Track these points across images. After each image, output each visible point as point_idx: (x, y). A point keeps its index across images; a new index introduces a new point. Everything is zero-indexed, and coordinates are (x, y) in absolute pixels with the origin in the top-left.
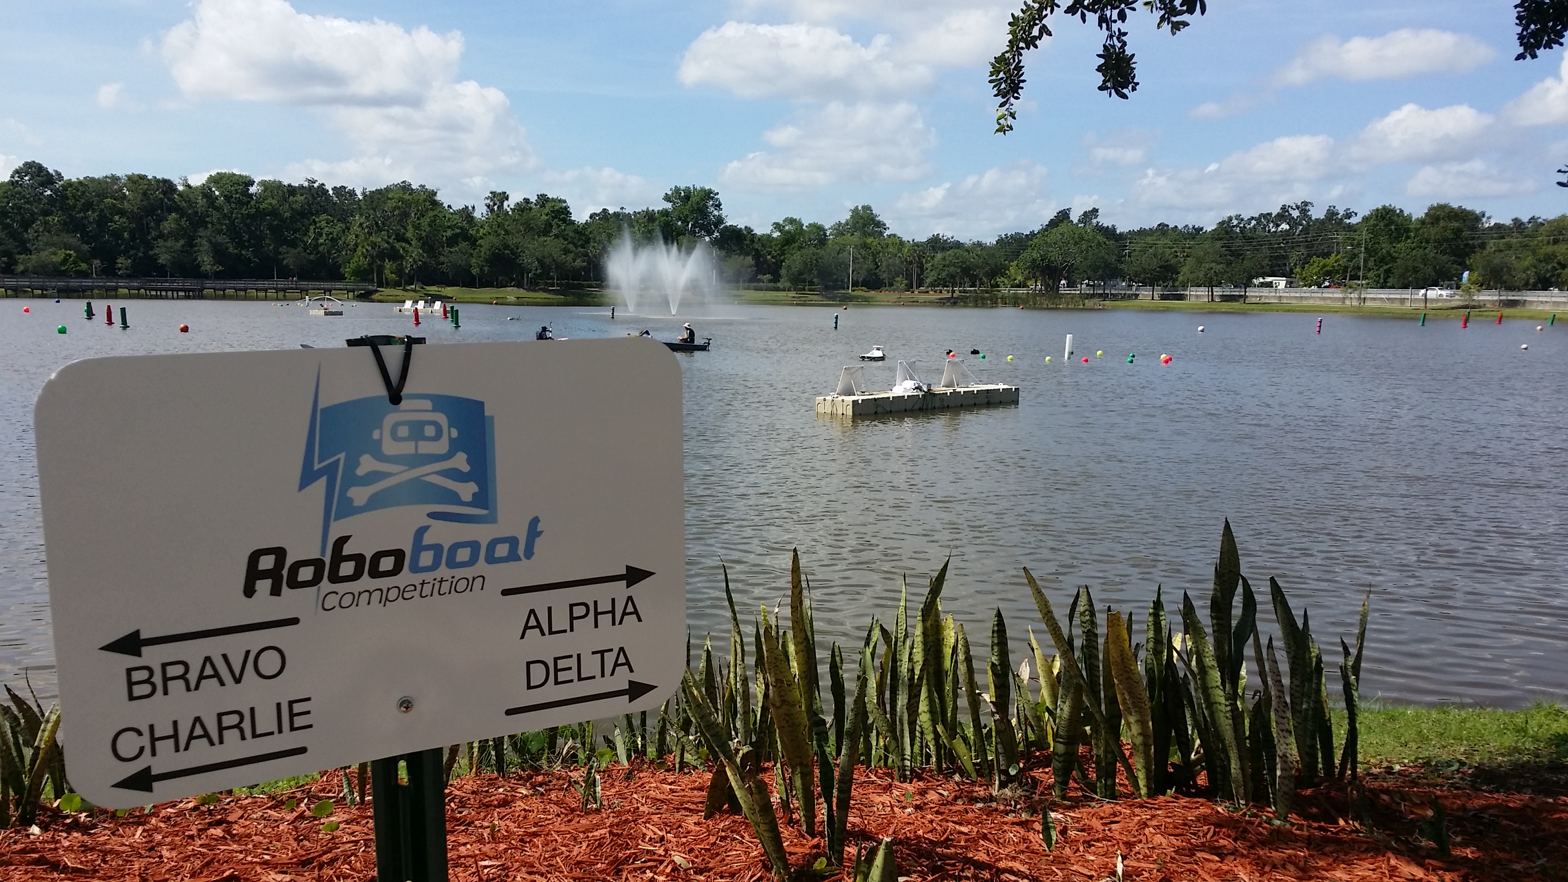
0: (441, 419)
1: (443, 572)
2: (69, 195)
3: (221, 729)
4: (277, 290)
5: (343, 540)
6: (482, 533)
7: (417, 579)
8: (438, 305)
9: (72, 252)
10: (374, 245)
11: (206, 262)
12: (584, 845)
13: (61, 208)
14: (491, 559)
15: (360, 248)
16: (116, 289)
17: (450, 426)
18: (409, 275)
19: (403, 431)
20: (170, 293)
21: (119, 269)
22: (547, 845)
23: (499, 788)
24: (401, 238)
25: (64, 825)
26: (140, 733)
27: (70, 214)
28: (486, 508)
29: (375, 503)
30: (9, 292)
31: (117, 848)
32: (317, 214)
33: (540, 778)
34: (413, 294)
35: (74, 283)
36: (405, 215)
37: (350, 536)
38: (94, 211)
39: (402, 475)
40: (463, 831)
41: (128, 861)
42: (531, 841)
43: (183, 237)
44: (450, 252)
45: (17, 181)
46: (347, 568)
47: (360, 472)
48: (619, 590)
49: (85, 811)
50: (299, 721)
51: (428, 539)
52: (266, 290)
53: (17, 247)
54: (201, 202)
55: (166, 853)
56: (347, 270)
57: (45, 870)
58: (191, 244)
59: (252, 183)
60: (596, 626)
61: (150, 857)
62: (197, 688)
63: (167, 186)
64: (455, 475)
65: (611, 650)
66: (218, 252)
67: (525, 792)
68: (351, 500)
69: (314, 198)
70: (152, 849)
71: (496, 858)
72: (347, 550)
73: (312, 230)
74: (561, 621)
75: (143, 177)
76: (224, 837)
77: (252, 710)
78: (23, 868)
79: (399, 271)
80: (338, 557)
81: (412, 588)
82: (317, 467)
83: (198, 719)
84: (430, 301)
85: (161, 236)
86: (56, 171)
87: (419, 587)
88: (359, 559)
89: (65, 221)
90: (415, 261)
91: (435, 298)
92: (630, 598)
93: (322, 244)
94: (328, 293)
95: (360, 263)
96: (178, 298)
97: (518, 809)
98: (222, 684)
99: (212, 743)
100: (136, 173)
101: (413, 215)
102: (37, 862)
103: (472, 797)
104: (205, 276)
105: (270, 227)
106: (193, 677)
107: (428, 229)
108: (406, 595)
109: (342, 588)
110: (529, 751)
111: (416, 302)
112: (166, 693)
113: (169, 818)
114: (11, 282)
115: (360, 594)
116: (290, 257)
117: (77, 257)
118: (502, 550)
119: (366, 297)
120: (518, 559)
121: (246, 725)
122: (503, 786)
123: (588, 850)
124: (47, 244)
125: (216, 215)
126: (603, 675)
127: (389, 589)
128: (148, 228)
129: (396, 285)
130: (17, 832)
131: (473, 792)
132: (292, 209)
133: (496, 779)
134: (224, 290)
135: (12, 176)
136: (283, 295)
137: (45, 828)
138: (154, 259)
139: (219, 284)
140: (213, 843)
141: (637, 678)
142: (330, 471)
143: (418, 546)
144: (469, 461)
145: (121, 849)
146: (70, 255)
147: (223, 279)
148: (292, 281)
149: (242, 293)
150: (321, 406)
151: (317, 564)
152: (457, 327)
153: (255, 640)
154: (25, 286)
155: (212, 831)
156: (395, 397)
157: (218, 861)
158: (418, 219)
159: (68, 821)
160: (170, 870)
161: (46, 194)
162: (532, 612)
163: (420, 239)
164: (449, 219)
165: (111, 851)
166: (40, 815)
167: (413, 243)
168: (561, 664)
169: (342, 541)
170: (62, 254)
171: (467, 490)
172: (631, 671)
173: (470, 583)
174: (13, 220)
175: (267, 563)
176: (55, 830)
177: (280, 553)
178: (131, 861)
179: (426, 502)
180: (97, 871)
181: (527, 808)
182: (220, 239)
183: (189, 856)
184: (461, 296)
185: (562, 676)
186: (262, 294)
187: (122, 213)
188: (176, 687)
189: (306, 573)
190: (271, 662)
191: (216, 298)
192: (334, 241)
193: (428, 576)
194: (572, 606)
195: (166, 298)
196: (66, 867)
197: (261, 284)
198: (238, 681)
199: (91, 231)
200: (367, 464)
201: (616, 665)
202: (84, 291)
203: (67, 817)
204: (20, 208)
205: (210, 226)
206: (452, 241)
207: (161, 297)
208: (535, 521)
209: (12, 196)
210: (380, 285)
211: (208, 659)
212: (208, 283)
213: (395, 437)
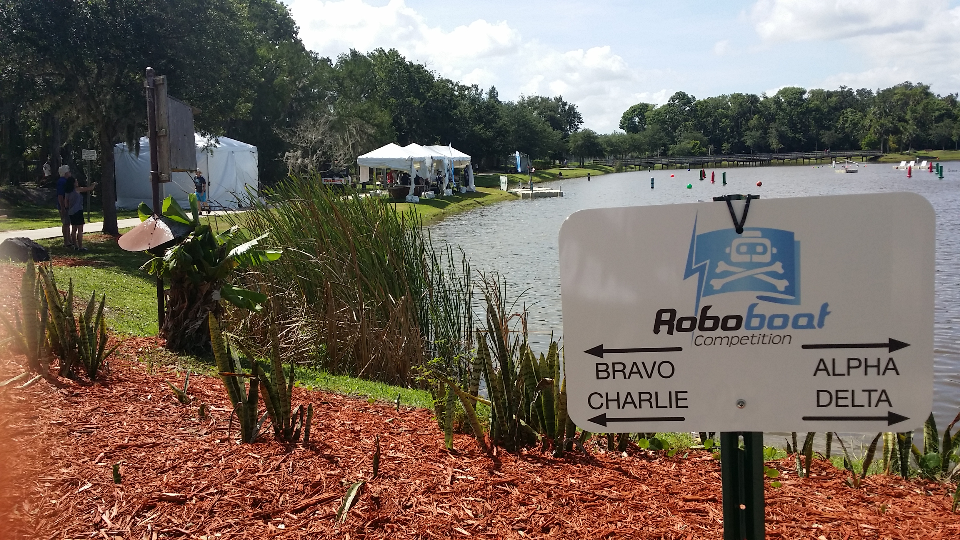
0: (767, 242)
1: (765, 330)
2: (699, 109)
3: (640, 401)
4: (817, 158)
5: (708, 307)
6: (791, 311)
7: (749, 333)
8: (924, 163)
9: (698, 142)
10: (882, 125)
11: (774, 143)
12: (939, 531)
13: (694, 117)
14: (796, 326)
15: (872, 128)
16: (721, 162)
17: (773, 246)
18: (905, 144)
19: (744, 249)
20: (751, 163)
21: (724, 150)
22: (913, 525)
23: (901, 485)
24: (902, 119)
25: (640, 455)
26: (601, 396)
27: (699, 120)
28: (793, 295)
29: (725, 289)
30: (664, 166)
31: (659, 471)
32: (846, 108)
33: (932, 486)
34: (908, 156)
35: (698, 159)
36: (906, 104)
37: (711, 306)
38: (711, 117)
39: (742, 274)
40: (864, 506)
41: (662, 479)
42: (904, 520)
43: (761, 128)
44: (938, 127)
45: (672, 104)
46: (709, 324)
47: (718, 271)
48: (884, 354)
49: (652, 450)
50: (680, 403)
51: (756, 311)
52: (809, 159)
53: (669, 141)
54: (773, 107)
55: (683, 479)
56: (863, 143)
57: (620, 474)
58: (766, 132)
59: (804, 92)
60: (866, 374)
61: (674, 479)
62: (629, 378)
63: (754, 99)
64: (774, 275)
65: (876, 391)
66: (782, 137)
67: (919, 492)
68: (712, 286)
69: (844, 98)
70: (678, 476)
71: (875, 525)
72: (709, 313)
73: (841, 119)
74: (841, 368)
75: (739, 95)
76: (719, 478)
77: (656, 393)
78: (610, 471)
79: (899, 142)
80: (704, 317)
81: (747, 338)
82: (694, 267)
83: (629, 394)
84: (919, 162)
85: (749, 129)
86: (692, 96)
87: (750, 338)
88: (716, 319)
89: (695, 124)
90: (910, 134)
91: (922, 158)
92: (891, 359)
93: (847, 127)
94: (849, 158)
95: (872, 138)
96: (756, 166)
97: (906, 500)
98: (642, 377)
99: (636, 407)
100: (736, 92)
101: (911, 103)
102: (617, 469)
103: (879, 487)
104: (773, 152)
105: (814, 119)
106: (627, 371)
107: (922, 112)
108: (743, 342)
109: (706, 334)
110: (927, 466)
111: (908, 162)
112: (614, 378)
113: (695, 463)
114: (665, 160)
115: (716, 338)
116: (826, 137)
117: (700, 144)
118: (803, 321)
119: (874, 160)
120: (813, 327)
121: (653, 400)
122: (904, 485)
123: (942, 535)
124: (685, 138)
125: (782, 113)
126: (870, 406)
127: (732, 338)
128: (741, 125)
129: (896, 150)
130: (617, 454)
131: (882, 485)
132: (830, 106)
133: (901, 480)
134: (783, 160)
135: (669, 101)
136: (820, 161)
137: (630, 454)
138: (743, 143)
139: (780, 156)
140: (712, 480)
141: (893, 410)
142: (701, 270)
143: (751, 315)
144: (783, 267)
145: (661, 472)
146: (697, 144)
147: (784, 152)
148: (826, 152)
149: (795, 161)
150: (696, 234)
151: (693, 320)
152: (942, 177)
153: (660, 357)
154: (672, 162)
155: (713, 473)
156: (739, 230)
157: (709, 490)
158: (915, 106)
159: (642, 453)
160: (682, 488)
161: (686, 109)
162: (822, 360)
163: (915, 119)
164: (938, 104)
165: (655, 472)
166: (629, 447)
167: (910, 122)
168: (840, 395)
169: (706, 309)
170: (692, 143)
171: (782, 284)
172: (891, 405)
173: (782, 339)
174: (668, 126)
175: (666, 317)
176: (635, 456)
177: (673, 312)
178: (663, 479)
179: (756, 290)
180: (645, 480)
181: (913, 501)
182: (783, 128)
183: (695, 484)
184: (943, 156)
185: (841, 402)
186: (806, 161)
187: (727, 117)
188: (619, 375)
189: (686, 324)
190: (666, 370)
191: (779, 165)
192: (855, 124)
193: (756, 332)
194: (849, 360)
195: (749, 166)
196: (631, 475)
197: (807, 155)
198: (649, 377)
199: (709, 129)
200: (722, 267)
201: (879, 400)
202: (703, 164)
203: (642, 451)
204: (672, 119)
205: (777, 121)
206: (939, 119)
207: (746, 166)
208: (825, 306)
209: (669, 112)
210: (885, 151)
211: (635, 363)
212: (774, 156)
213: (738, 251)
